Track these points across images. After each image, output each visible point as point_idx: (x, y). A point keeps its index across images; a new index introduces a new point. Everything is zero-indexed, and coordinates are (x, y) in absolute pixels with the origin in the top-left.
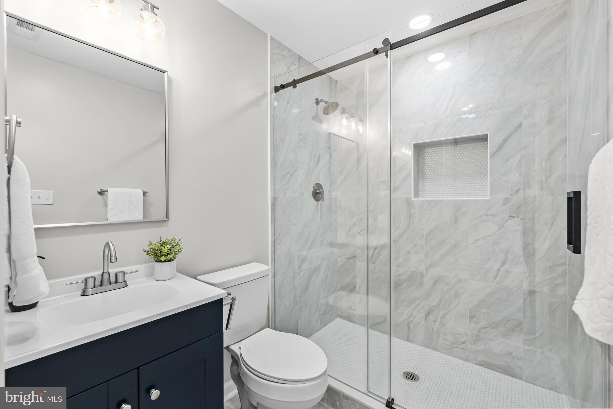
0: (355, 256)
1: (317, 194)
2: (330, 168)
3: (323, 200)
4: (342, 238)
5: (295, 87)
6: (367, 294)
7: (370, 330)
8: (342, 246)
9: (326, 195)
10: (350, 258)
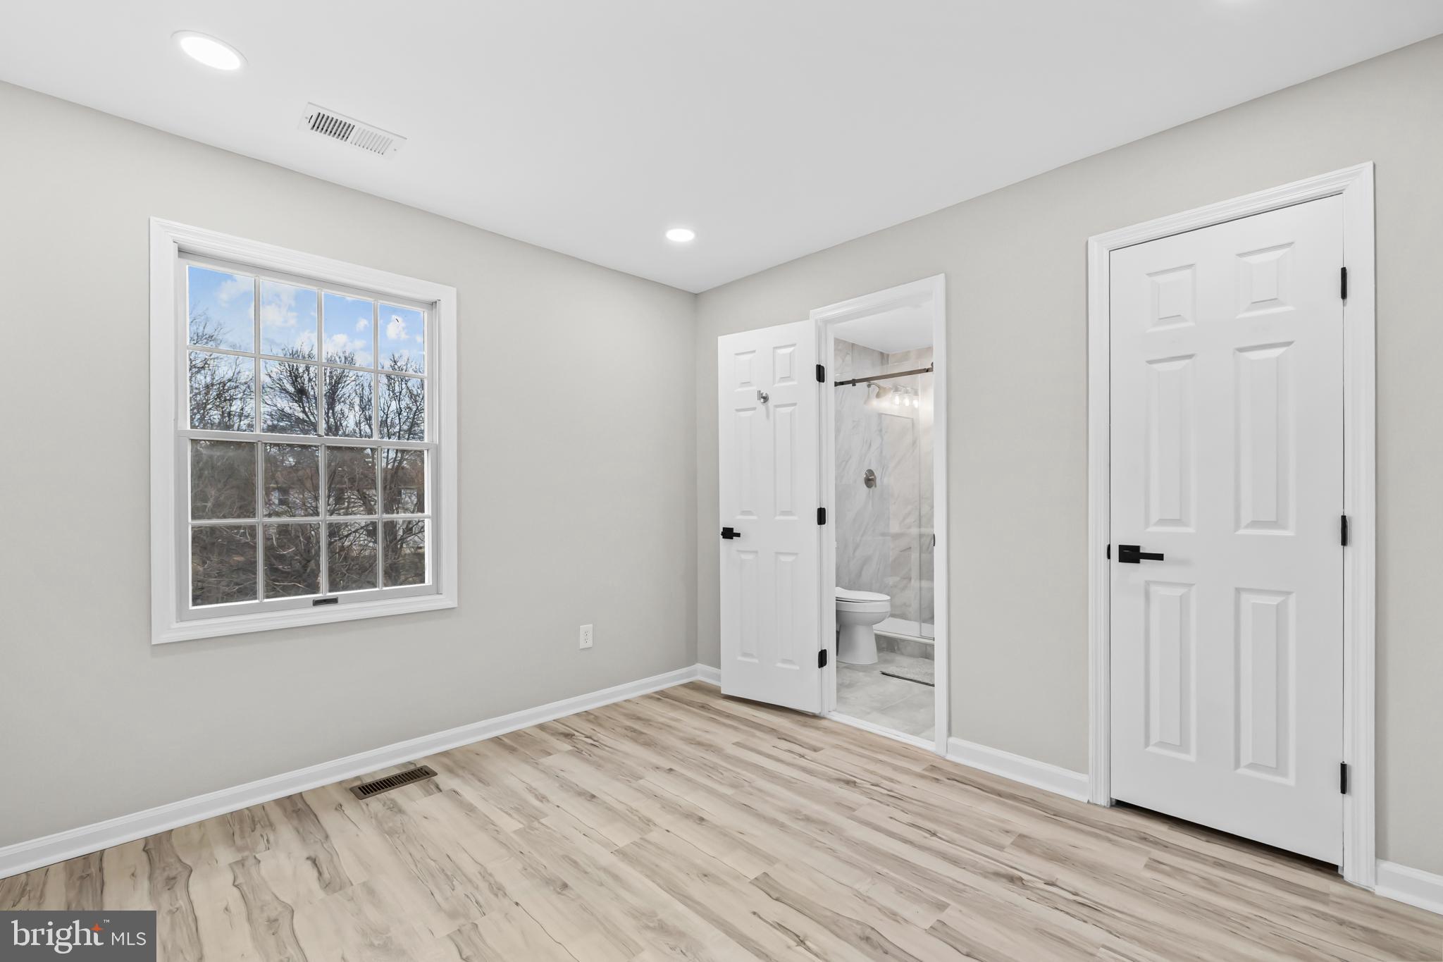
0: (910, 548)
1: (870, 481)
2: (881, 452)
3: (876, 486)
4: (895, 528)
5: (854, 385)
6: (920, 579)
7: (923, 624)
8: (896, 536)
9: (878, 481)
10: (905, 550)
